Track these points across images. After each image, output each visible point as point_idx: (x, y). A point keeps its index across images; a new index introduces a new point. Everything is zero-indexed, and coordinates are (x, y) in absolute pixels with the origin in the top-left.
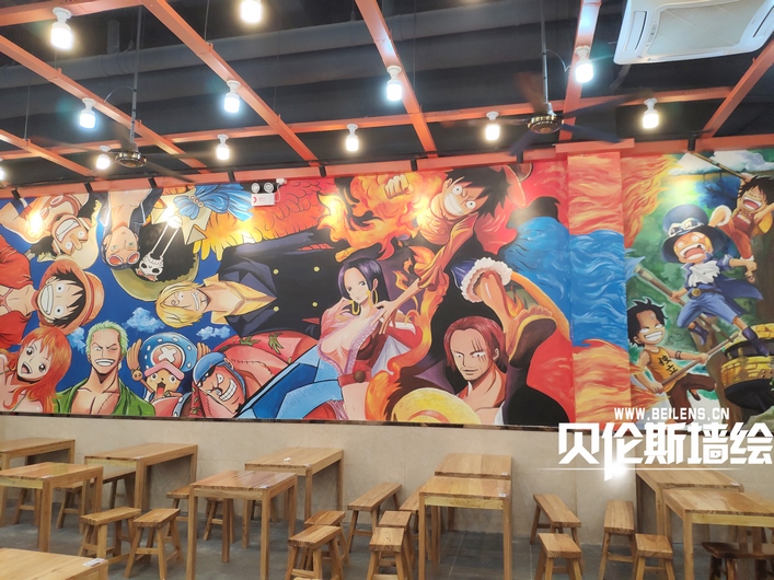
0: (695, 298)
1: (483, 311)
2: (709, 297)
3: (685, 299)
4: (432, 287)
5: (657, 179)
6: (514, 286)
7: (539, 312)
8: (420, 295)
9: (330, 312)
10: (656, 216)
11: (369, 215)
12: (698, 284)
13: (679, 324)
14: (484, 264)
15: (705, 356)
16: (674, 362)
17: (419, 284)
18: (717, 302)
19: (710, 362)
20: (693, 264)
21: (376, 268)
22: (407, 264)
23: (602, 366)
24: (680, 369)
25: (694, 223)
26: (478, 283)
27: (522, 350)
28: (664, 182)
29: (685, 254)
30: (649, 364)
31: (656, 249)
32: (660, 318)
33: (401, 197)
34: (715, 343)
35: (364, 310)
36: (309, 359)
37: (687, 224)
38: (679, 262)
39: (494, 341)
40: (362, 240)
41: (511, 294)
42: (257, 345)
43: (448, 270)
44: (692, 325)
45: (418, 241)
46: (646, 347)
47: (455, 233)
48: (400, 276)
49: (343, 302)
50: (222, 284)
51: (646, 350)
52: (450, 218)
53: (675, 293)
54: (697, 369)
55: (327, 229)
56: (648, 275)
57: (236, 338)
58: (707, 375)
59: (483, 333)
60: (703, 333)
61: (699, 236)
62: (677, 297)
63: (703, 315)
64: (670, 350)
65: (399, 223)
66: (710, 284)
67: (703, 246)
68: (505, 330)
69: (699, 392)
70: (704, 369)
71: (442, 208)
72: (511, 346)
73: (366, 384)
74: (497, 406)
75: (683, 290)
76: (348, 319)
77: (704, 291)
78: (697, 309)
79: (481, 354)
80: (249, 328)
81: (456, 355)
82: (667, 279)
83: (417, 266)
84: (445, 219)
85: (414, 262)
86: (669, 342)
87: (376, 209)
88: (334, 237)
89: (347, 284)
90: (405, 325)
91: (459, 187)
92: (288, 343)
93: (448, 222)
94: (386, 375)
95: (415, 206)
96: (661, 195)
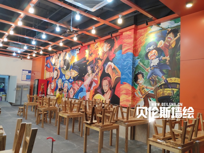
0: (152, 70)
1: (108, 75)
2: (156, 70)
3: (149, 70)
4: (101, 70)
5: (145, 35)
6: (114, 69)
7: (118, 75)
8: (98, 72)
9: (86, 76)
10: (144, 46)
11: (92, 54)
12: (153, 66)
13: (147, 78)
14: (109, 63)
15: (153, 88)
16: (145, 89)
17: (99, 69)
18: (158, 71)
19: (154, 90)
20: (152, 60)
21: (92, 66)
22: (97, 64)
23: (126, 89)
24: (147, 91)
25: (153, 47)
26: (108, 68)
27: (114, 85)
28: (147, 36)
29: (150, 57)
30: (139, 90)
31: (144, 56)
32: (143, 76)
33: (97, 48)
34: (156, 84)
35: (90, 75)
36: (82, 86)
37: (151, 48)
38: (149, 59)
39: (110, 83)
40: (91, 59)
41: (113, 71)
42: (76, 83)
43: (103, 66)
44: (151, 78)
45: (99, 59)
46: (139, 85)
47: (105, 56)
48: (96, 67)
49: (88, 74)
50: (72, 71)
51: (139, 86)
52: (104, 52)
53: (147, 69)
54: (151, 92)
55: (86, 57)
56: (141, 64)
57: (74, 82)
58: (153, 93)
59: (108, 81)
60: (153, 81)
61: (155, 51)
62: (148, 70)
63: (154, 75)
64: (145, 86)
65: (96, 55)
66: (156, 65)
67: (155, 54)
68: (112, 80)
69: (151, 99)
70: (153, 92)
71: (103, 50)
72: (113, 84)
73: (90, 92)
74: (109, 99)
75: (149, 68)
76: (88, 78)
77: (154, 68)
78: (152, 73)
79: (107, 86)
80: (75, 79)
81: (103, 86)
82: (145, 65)
83: (99, 65)
84: (103, 53)
85: (98, 64)
86: (145, 83)
87: (93, 52)
88: (87, 59)
89: (88, 70)
90: (96, 79)
91: (106, 44)
92: (80, 83)
93: (104, 53)
94: (92, 90)
95: (99, 50)
96: (146, 39)
